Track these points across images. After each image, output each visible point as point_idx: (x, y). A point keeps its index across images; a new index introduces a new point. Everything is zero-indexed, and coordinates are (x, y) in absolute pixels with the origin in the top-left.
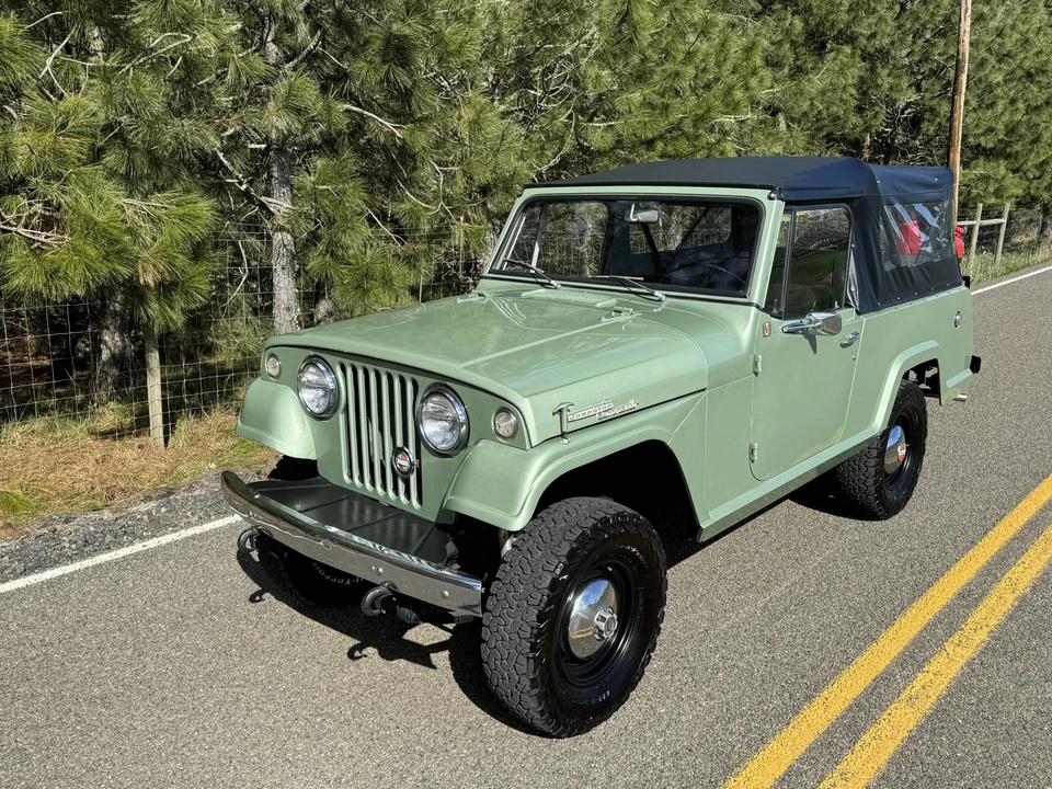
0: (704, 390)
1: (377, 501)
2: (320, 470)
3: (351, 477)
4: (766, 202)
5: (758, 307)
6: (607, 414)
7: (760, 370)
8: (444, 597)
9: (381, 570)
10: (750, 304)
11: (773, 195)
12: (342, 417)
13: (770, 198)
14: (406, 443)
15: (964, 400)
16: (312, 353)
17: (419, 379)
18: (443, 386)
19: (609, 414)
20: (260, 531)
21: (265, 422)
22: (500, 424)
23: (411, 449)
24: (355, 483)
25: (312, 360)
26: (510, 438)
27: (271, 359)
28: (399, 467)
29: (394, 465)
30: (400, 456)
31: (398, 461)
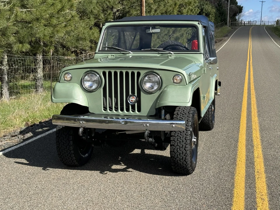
0: (200, 76)
1: (119, 115)
2: (90, 110)
4: (198, 25)
5: (203, 54)
7: (206, 72)
8: (173, 127)
9: (148, 125)
10: (201, 53)
11: (200, 23)
12: (102, 90)
13: (199, 24)
16: (89, 70)
17: (141, 71)
18: (151, 72)
22: (176, 79)
23: (136, 94)
24: (108, 111)
25: (88, 72)
26: (179, 83)
27: (67, 75)
28: (131, 101)
29: (128, 101)
30: (132, 97)
31: (130, 99)
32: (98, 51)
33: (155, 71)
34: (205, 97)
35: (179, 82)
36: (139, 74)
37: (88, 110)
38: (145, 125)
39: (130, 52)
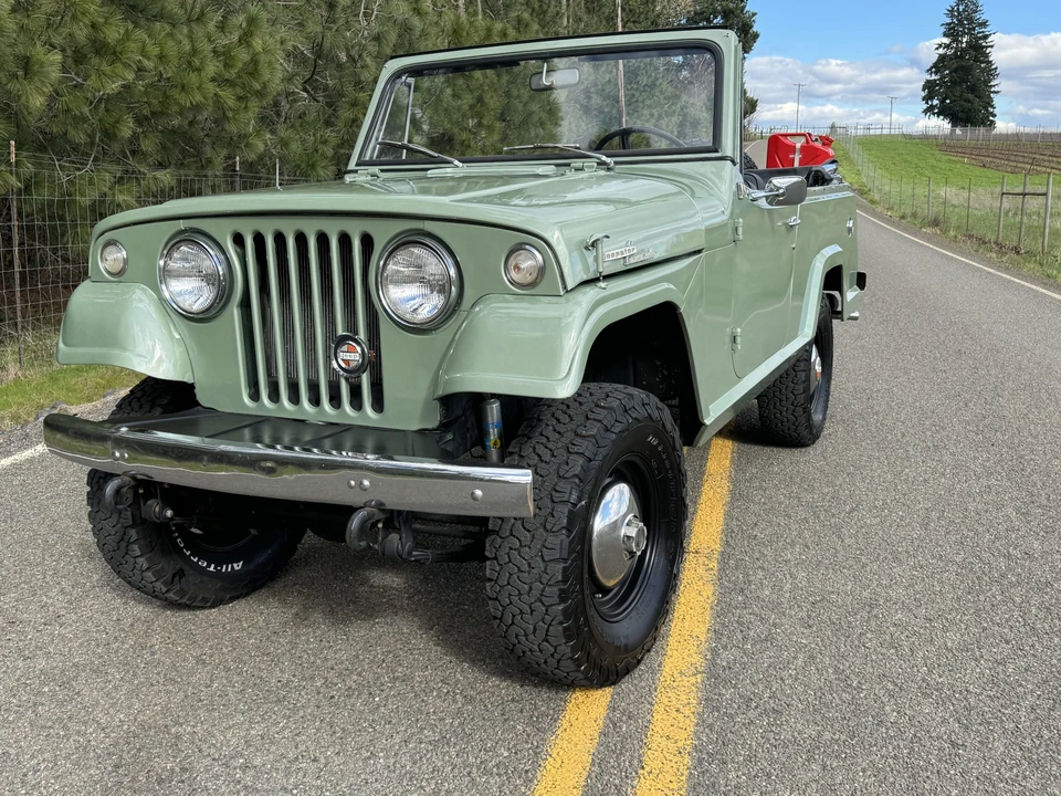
0: (699, 251)
1: (303, 421)
2: (202, 397)
3: (255, 396)
4: (723, 43)
5: (732, 162)
6: (632, 261)
7: (741, 237)
8: (474, 498)
9: (366, 483)
10: (724, 158)
12: (235, 312)
14: (351, 325)
15: (855, 319)
16: (182, 224)
17: (372, 227)
18: (417, 233)
19: (633, 262)
20: (133, 477)
21: (110, 335)
22: (517, 267)
23: (362, 335)
24: (263, 405)
25: (182, 237)
26: (533, 285)
27: (109, 249)
28: (343, 365)
29: (334, 362)
30: (345, 348)
31: (341, 355)
32: (357, 165)
33: (429, 226)
34: (739, 339)
35: (529, 279)
36: (367, 242)
37: (195, 395)
38: (353, 483)
39: (456, 162)
